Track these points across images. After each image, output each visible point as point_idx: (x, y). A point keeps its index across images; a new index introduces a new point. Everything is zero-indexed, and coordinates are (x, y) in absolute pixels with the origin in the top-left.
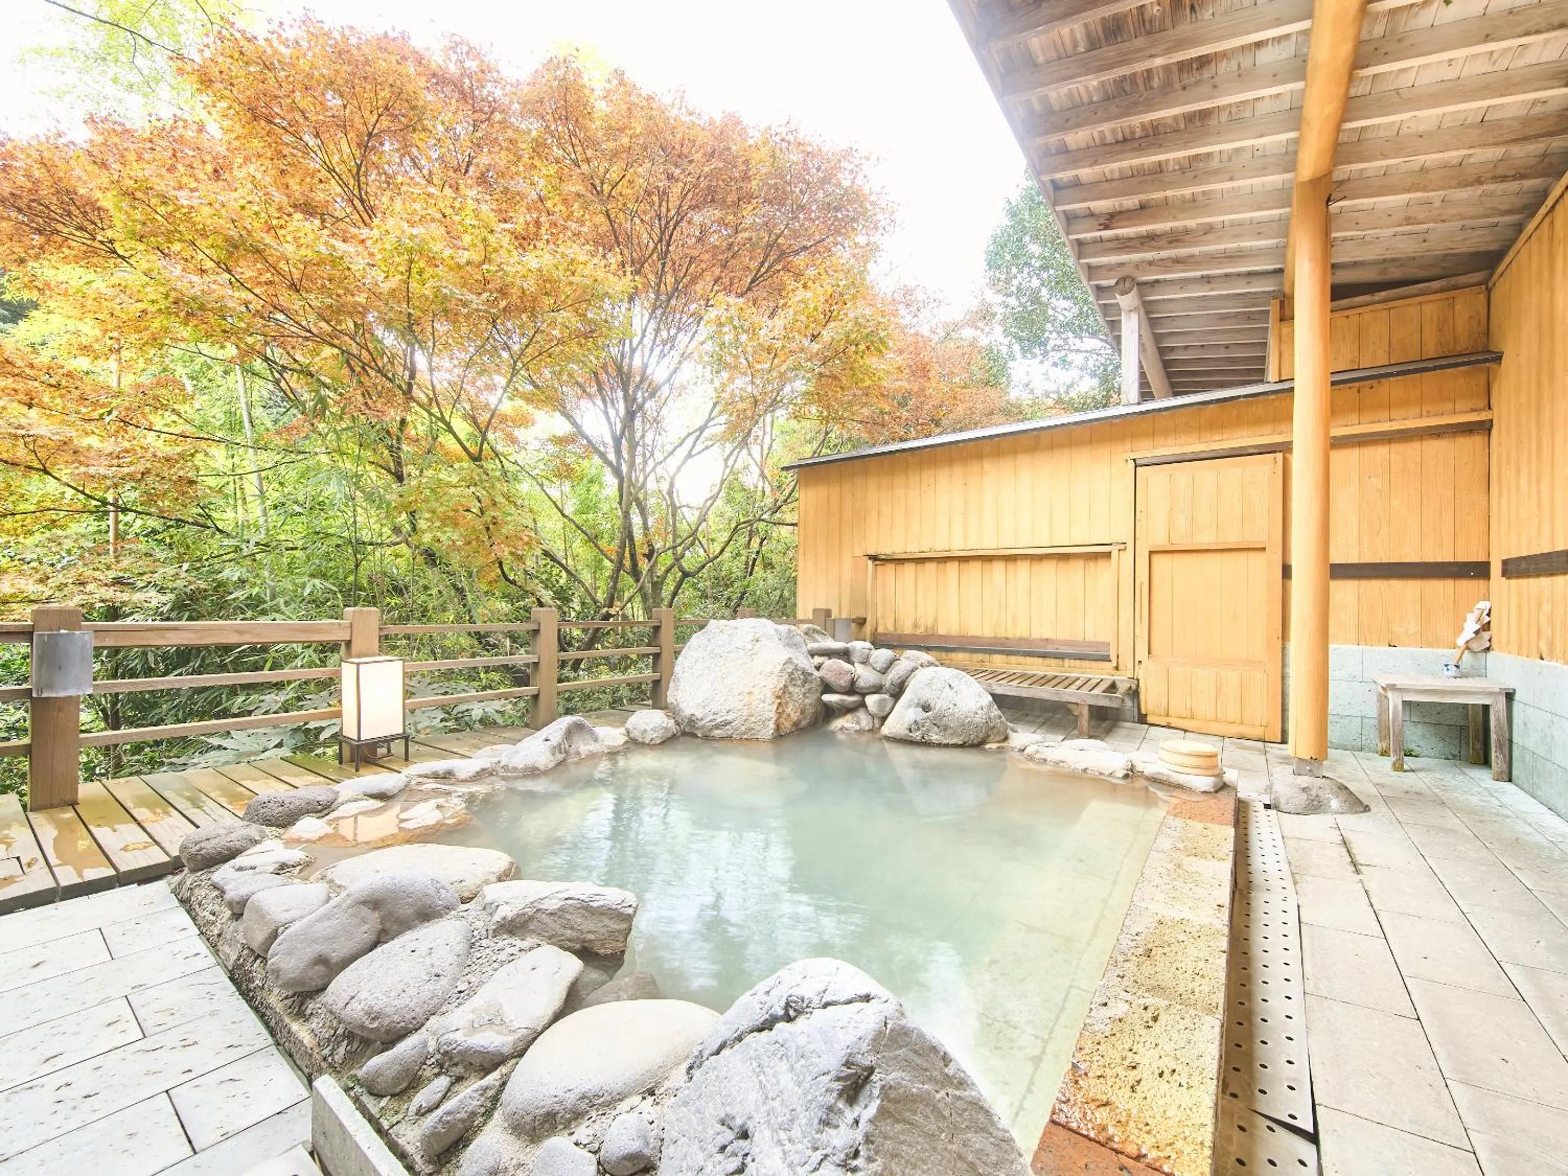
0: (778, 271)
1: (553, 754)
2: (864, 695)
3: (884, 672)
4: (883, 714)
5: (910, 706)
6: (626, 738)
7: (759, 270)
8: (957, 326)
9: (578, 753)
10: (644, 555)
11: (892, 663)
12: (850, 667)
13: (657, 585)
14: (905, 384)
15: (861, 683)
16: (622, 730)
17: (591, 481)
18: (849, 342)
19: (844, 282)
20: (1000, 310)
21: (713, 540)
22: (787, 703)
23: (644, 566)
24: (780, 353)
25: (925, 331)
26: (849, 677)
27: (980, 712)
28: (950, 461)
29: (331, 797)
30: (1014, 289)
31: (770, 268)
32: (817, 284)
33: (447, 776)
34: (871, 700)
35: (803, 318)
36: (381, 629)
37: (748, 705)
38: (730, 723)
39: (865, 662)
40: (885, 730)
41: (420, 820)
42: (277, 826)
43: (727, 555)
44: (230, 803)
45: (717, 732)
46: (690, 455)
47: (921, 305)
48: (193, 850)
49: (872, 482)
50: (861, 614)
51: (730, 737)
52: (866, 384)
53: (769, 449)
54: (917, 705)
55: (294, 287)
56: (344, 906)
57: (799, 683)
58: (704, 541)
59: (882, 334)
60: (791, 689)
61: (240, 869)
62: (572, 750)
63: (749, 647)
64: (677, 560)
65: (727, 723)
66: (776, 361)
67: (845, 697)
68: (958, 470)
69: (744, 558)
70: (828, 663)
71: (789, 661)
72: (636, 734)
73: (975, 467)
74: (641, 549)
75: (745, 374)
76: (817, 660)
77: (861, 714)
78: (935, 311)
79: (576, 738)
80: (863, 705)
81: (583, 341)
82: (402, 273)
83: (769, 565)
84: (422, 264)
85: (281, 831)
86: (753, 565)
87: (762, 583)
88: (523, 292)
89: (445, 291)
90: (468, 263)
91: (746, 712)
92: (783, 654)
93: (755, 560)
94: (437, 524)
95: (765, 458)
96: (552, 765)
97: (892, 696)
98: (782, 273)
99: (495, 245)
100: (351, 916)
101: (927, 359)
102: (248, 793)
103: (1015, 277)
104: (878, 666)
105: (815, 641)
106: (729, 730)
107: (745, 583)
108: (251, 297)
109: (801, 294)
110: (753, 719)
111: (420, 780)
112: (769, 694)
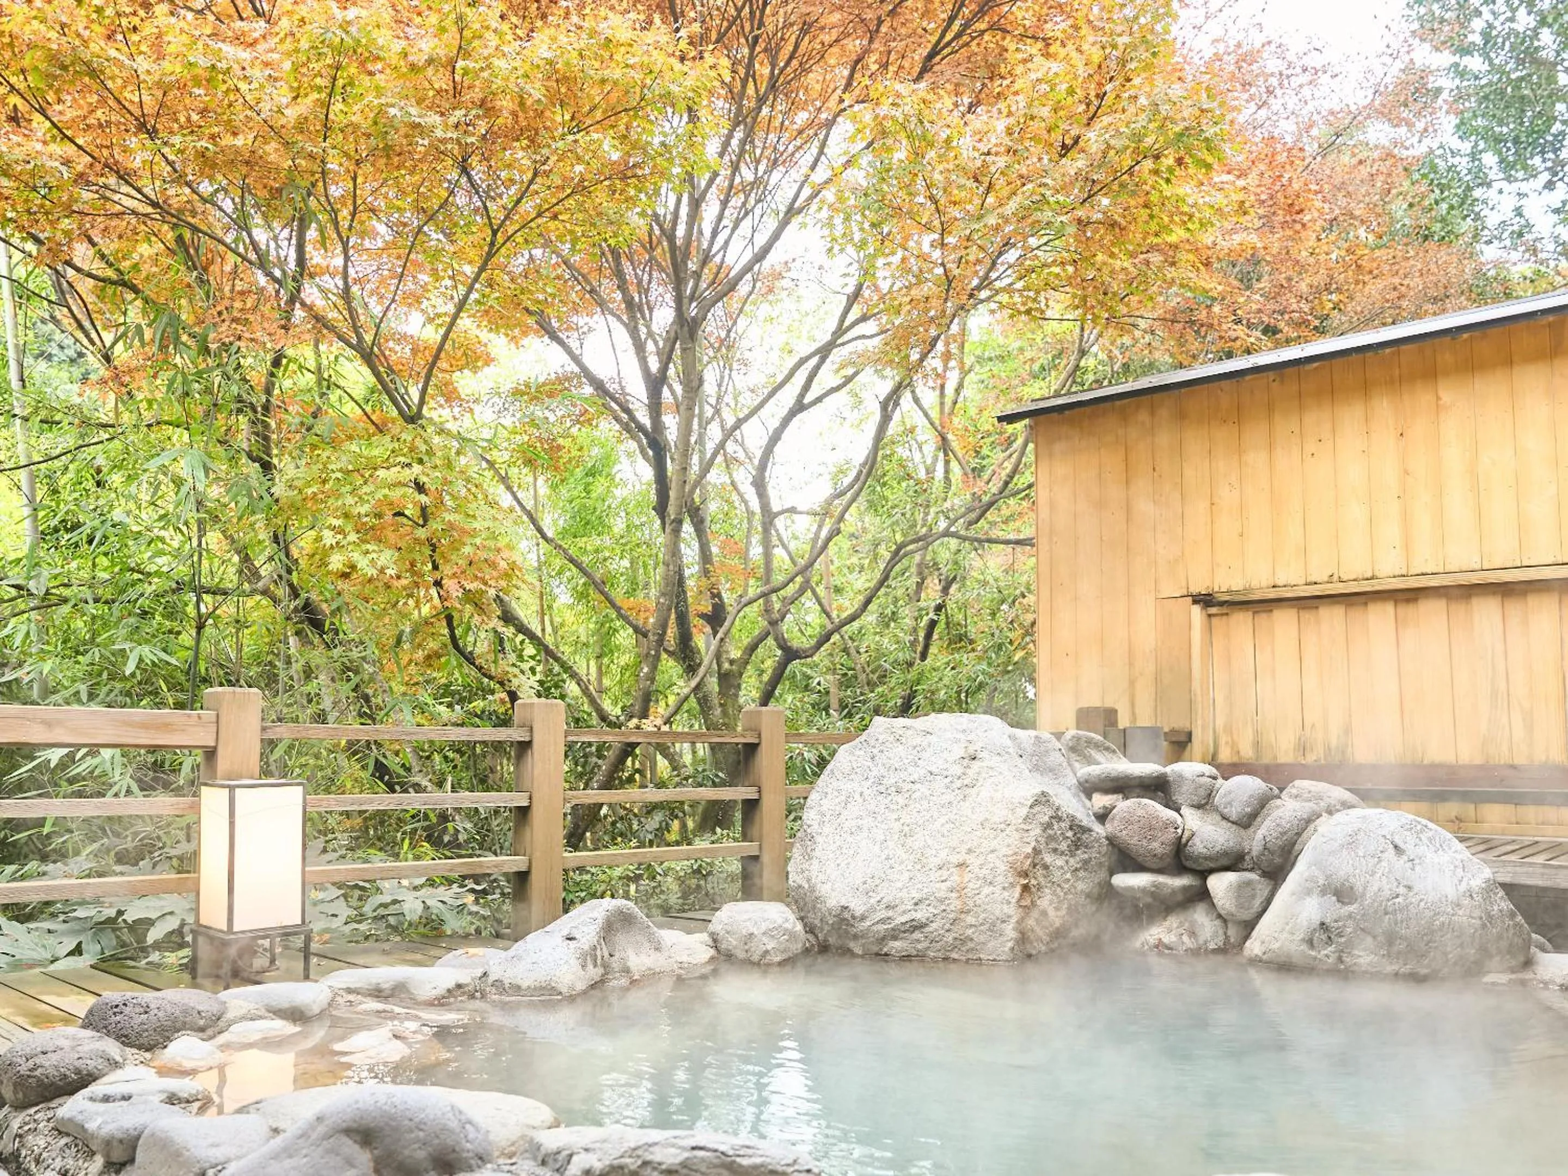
0: (983, 32)
1: (584, 967)
2: (1203, 874)
3: (1247, 822)
4: (1247, 915)
5: (1309, 892)
6: (712, 952)
7: (943, 36)
8: (1356, 120)
9: (627, 970)
10: (703, 616)
11: (1261, 805)
12: (1171, 814)
13: (729, 681)
14: (1253, 239)
15: (1198, 847)
16: (704, 937)
17: (592, 473)
18: (1140, 155)
19: (1126, 39)
20: (1448, 83)
21: (838, 590)
22: (1039, 888)
23: (702, 640)
24: (1000, 183)
25: (1287, 129)
26: (1170, 835)
27: (1466, 902)
28: (1365, 389)
29: (215, 1008)
30: (1477, 39)
31: (966, 26)
32: (1070, 46)
33: (398, 992)
34: (1220, 884)
35: (1045, 112)
36: (264, 729)
37: (959, 890)
38: (921, 926)
39: (1205, 804)
40: (1254, 947)
41: (372, 1053)
42: (140, 1047)
43: (870, 618)
44: (34, 1025)
45: (896, 946)
46: (800, 407)
47: (1274, 81)
48: (23, 1069)
49: (1195, 441)
50: (1180, 723)
51: (920, 957)
52: (1172, 239)
53: (958, 391)
54: (1323, 892)
55: (144, 127)
56: (314, 1136)
57: (1064, 846)
58: (820, 590)
59: (1210, 131)
60: (1048, 858)
61: (106, 1099)
62: (615, 964)
63: (957, 770)
64: (773, 623)
65: (916, 926)
66: (990, 200)
67: (1161, 879)
68: (1383, 406)
69: (908, 622)
70: (1123, 806)
71: (1042, 799)
72: (731, 942)
73: (1423, 398)
74: (698, 604)
75: (928, 227)
76: (1101, 801)
77: (1200, 916)
78: (1306, 92)
79: (621, 939)
80: (1203, 895)
81: (619, 185)
82: (319, 89)
83: (960, 640)
84: (353, 70)
85: (148, 1055)
86: (929, 636)
87: (949, 673)
88: (522, 104)
89: (392, 111)
90: (430, 61)
91: (956, 904)
92: (1030, 787)
93: (933, 624)
94: (353, 537)
95: (949, 409)
96: (581, 986)
97: (1265, 874)
98: (987, 37)
99: (476, 26)
100: (329, 1151)
101: (1296, 186)
102: (56, 1012)
103: (1478, 13)
104: (1234, 813)
105: (1090, 761)
106: (918, 941)
107: (912, 675)
108: (71, 150)
109: (1041, 68)
110: (970, 919)
111: (351, 997)
112: (1002, 868)
